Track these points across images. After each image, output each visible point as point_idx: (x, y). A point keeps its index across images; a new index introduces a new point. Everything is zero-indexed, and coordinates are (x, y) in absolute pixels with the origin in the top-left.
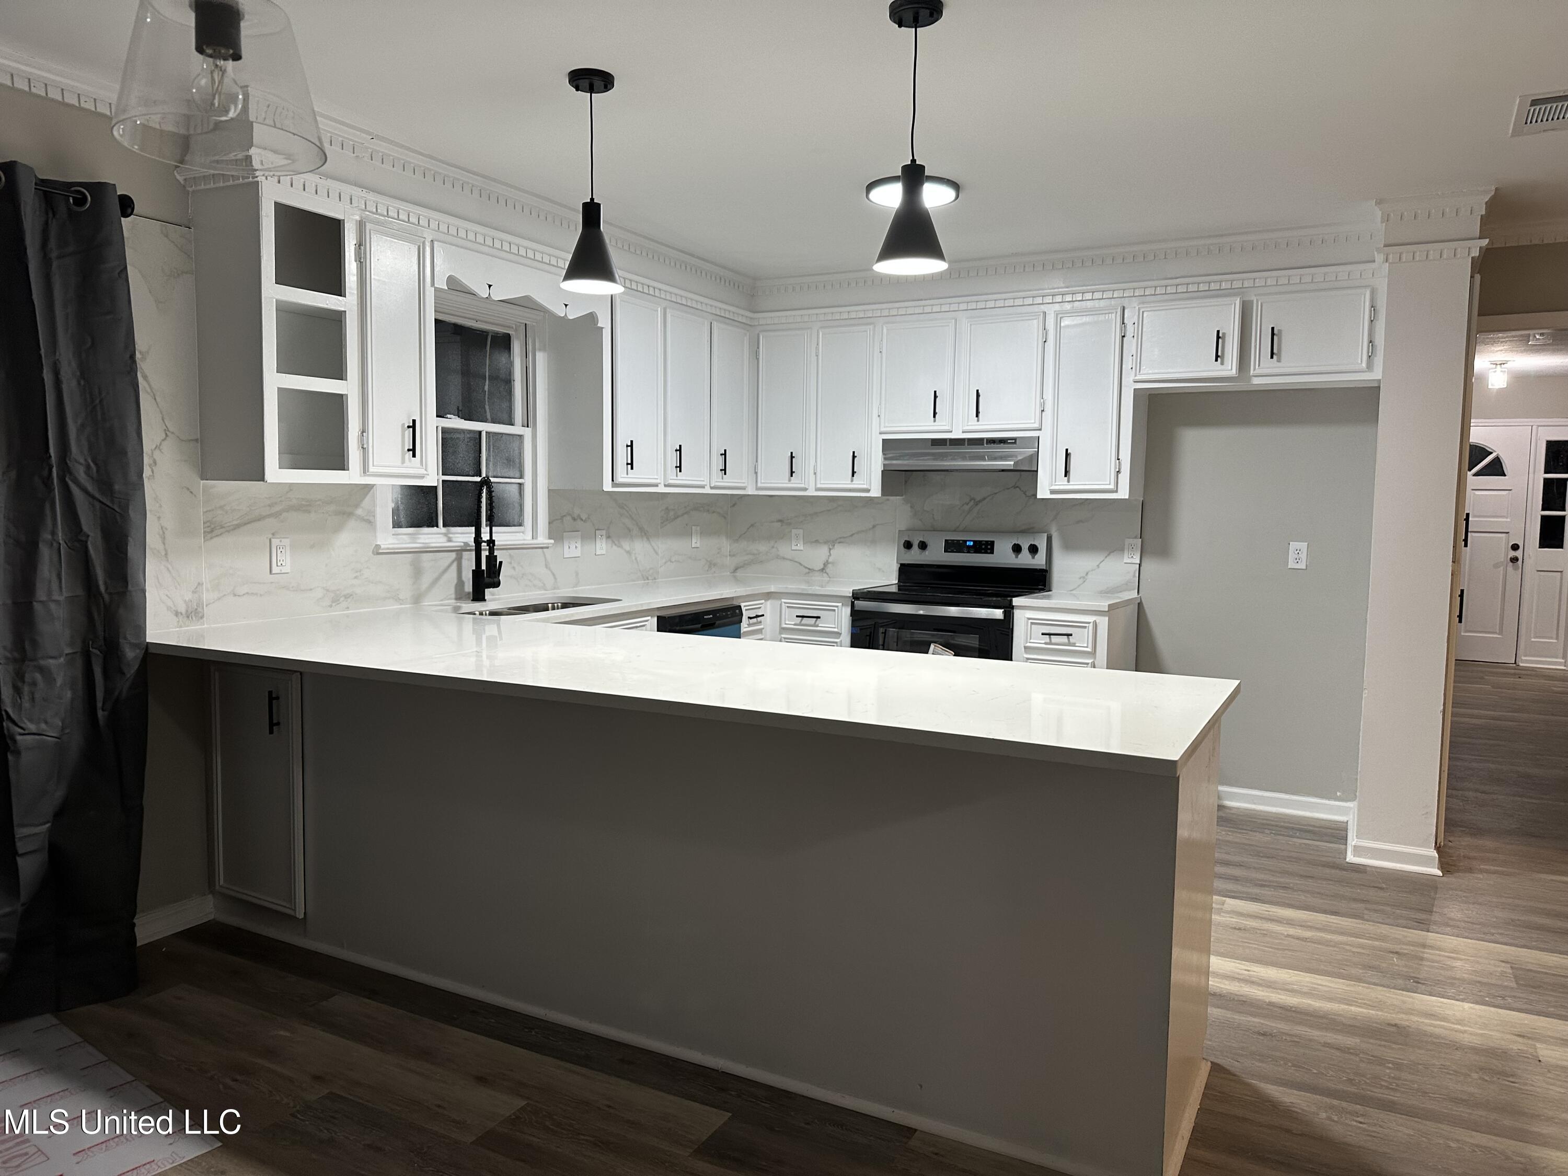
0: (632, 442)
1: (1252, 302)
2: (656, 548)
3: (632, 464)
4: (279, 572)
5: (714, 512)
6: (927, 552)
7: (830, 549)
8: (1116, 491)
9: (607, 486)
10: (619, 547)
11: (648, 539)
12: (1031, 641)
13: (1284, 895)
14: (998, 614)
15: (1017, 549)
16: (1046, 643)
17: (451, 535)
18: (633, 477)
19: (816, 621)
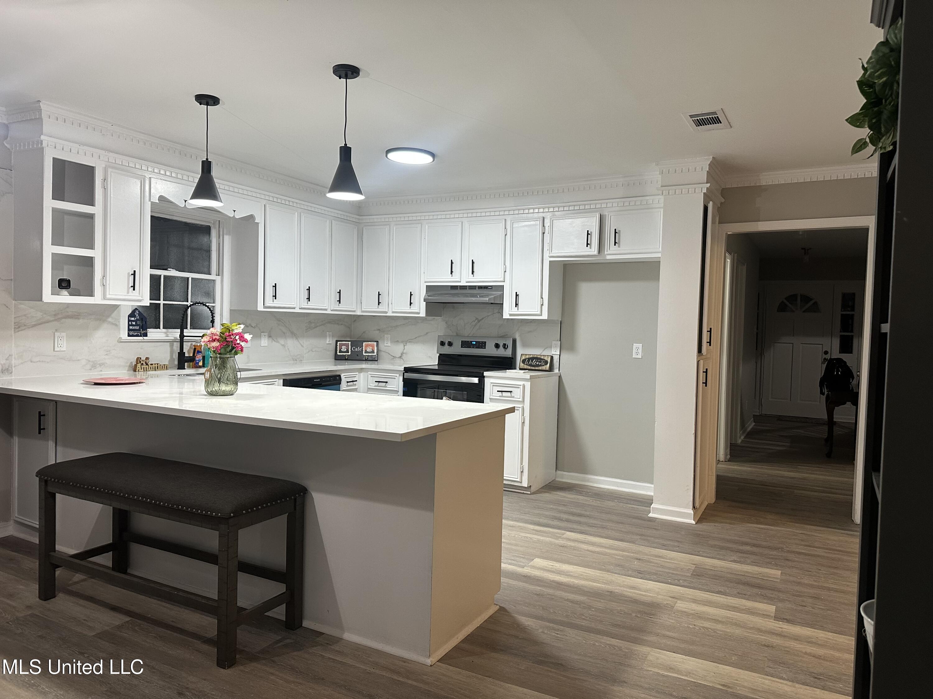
0: (276, 284)
1: (606, 215)
2: (302, 344)
3: (275, 296)
4: (59, 350)
5: (342, 324)
6: (452, 347)
7: (404, 346)
8: (541, 315)
9: (260, 308)
10: (277, 342)
11: (297, 338)
12: (493, 395)
13: (601, 531)
14: (476, 380)
15: (497, 346)
16: (500, 396)
17: (168, 333)
18: (276, 303)
19: (386, 384)
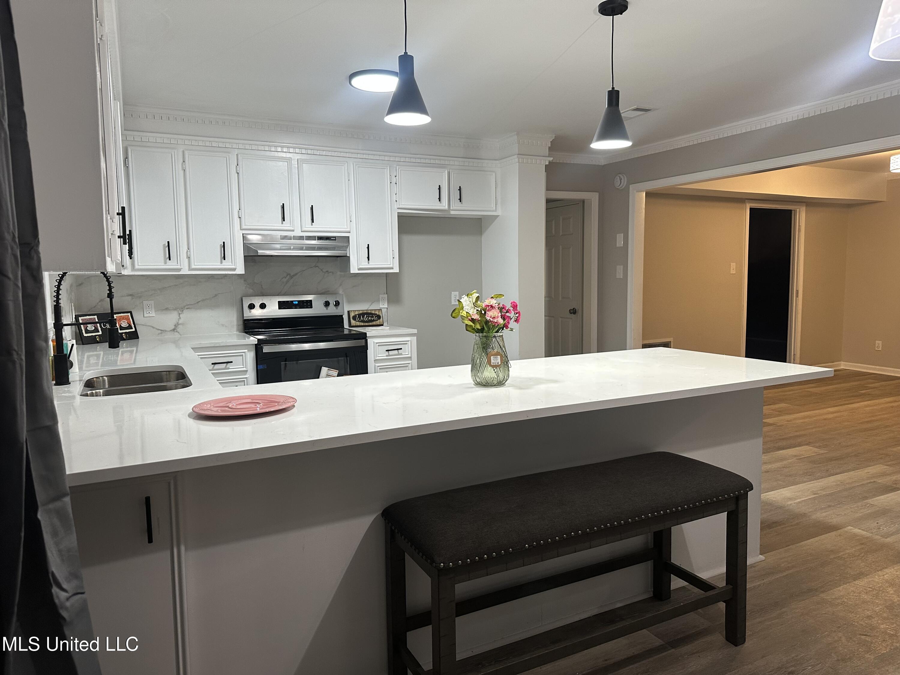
1: (450, 172)
6: (265, 310)
7: (180, 314)
8: (392, 268)
12: (378, 356)
15: (327, 304)
19: (227, 365)
